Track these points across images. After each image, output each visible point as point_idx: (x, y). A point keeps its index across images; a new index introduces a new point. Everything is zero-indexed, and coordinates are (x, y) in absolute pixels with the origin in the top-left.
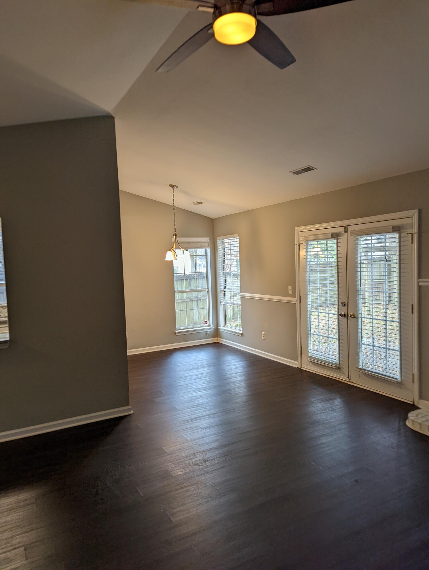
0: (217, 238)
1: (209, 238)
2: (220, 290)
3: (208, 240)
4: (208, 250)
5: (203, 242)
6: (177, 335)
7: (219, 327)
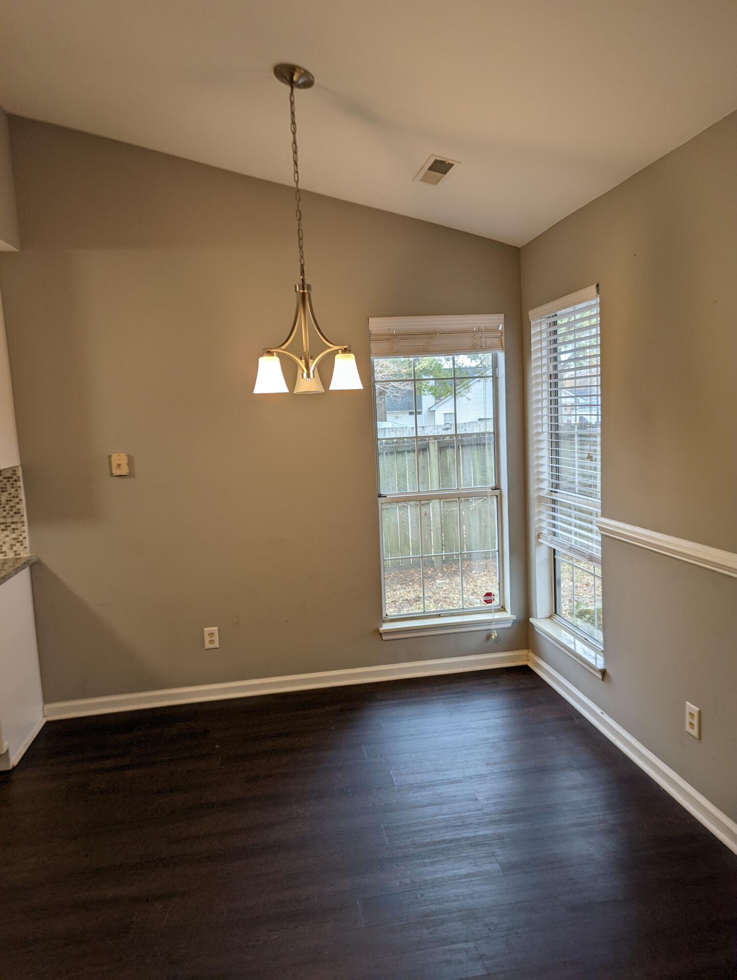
0: (532, 313)
1: (502, 316)
2: (536, 495)
3: (497, 322)
4: (501, 356)
5: (479, 330)
6: (385, 638)
7: (531, 620)
